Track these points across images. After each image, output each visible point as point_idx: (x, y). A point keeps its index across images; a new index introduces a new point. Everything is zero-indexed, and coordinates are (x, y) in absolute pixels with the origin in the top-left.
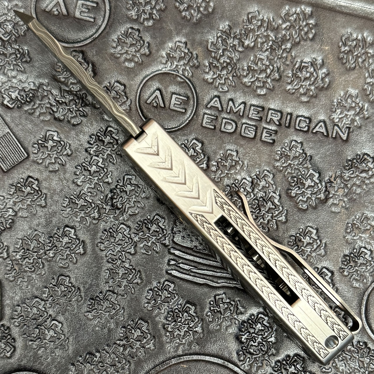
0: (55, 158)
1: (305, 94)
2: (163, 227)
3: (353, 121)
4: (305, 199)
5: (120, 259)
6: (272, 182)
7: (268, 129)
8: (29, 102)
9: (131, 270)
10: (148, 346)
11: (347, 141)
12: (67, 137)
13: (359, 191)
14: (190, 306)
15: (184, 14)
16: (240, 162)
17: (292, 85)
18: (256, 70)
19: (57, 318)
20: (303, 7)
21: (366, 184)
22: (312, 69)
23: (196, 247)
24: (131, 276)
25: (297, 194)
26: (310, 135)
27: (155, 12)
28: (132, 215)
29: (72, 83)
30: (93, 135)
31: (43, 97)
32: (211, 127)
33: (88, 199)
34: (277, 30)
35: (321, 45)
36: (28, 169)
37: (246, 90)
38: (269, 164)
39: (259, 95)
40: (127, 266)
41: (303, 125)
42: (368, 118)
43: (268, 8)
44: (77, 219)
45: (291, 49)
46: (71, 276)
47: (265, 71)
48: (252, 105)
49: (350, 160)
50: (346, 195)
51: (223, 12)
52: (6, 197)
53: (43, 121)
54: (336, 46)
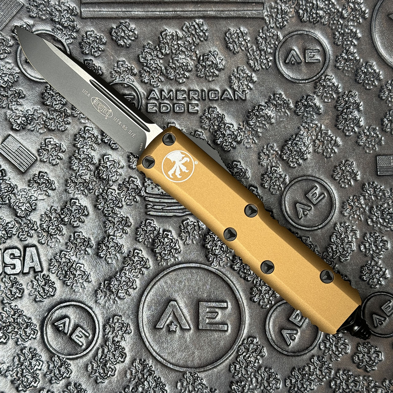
0: (55, 155)
2: (137, 184)
3: (247, 85)
5: (113, 213)
7: (192, 104)
8: (30, 123)
9: (122, 218)
10: (145, 266)
11: (245, 100)
12: (60, 140)
13: (261, 130)
14: (168, 233)
17: (201, 72)
18: (175, 68)
19: (79, 262)
20: (197, 21)
21: (265, 125)
22: (212, 58)
23: (162, 192)
24: (123, 222)
25: (221, 142)
26: (220, 101)
28: (115, 181)
29: (55, 105)
30: (76, 135)
31: (38, 118)
32: (153, 111)
33: (83, 177)
34: (181, 39)
35: (213, 42)
36: (38, 167)
37: (171, 81)
39: (181, 83)
40: (119, 216)
41: (214, 96)
42: (256, 81)
43: (173, 26)
45: (194, 49)
46: (82, 231)
48: (177, 91)
49: (250, 112)
52: (27, 189)
53: (42, 133)
54: (223, 41)
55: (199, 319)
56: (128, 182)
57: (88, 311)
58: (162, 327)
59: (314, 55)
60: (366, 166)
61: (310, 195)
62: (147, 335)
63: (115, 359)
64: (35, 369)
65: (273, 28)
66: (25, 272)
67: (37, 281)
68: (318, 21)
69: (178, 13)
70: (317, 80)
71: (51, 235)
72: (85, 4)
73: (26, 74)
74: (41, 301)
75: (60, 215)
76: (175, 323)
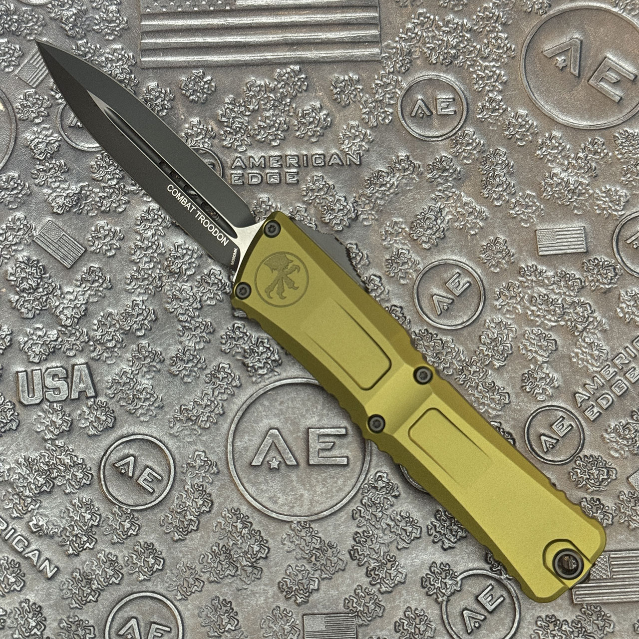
0: (110, 245)
1: (313, 136)
2: (220, 278)
3: (361, 146)
4: (339, 222)
5: (190, 316)
6: (306, 215)
7: (290, 172)
8: (77, 204)
9: (201, 322)
10: (235, 384)
11: (361, 164)
12: (116, 224)
13: (382, 203)
14: (263, 340)
15: (191, 97)
16: (274, 205)
17: (300, 131)
18: (266, 127)
20: (292, 67)
21: (388, 196)
22: (314, 114)
24: (203, 328)
25: (330, 219)
26: (327, 167)
27: (166, 102)
28: (190, 275)
29: (109, 180)
30: (138, 216)
31: (87, 197)
32: (239, 183)
33: (148, 272)
34: (273, 90)
35: (316, 93)
36: (88, 261)
37: (261, 144)
38: (298, 201)
39: (274, 147)
40: (197, 320)
41: (319, 161)
42: (373, 141)
44: (142, 291)
45: (290, 102)
46: (149, 342)
47: (273, 126)
48: (270, 157)
49: (368, 180)
50: (373, 209)
51: (224, 88)
53: (92, 216)
54: (328, 90)
55: (308, 450)
56: (209, 275)
57: (159, 447)
58: (260, 464)
59: (448, 105)
60: (522, 244)
61: (450, 285)
62: (240, 474)
63: (198, 508)
64: (90, 525)
65: (392, 73)
66: (72, 397)
67: (89, 408)
68: (451, 62)
69: (269, 57)
70: (453, 138)
71: (108, 348)
72: (145, 50)
73: (70, 142)
74: (95, 435)
75: (118, 321)
76: (277, 457)
